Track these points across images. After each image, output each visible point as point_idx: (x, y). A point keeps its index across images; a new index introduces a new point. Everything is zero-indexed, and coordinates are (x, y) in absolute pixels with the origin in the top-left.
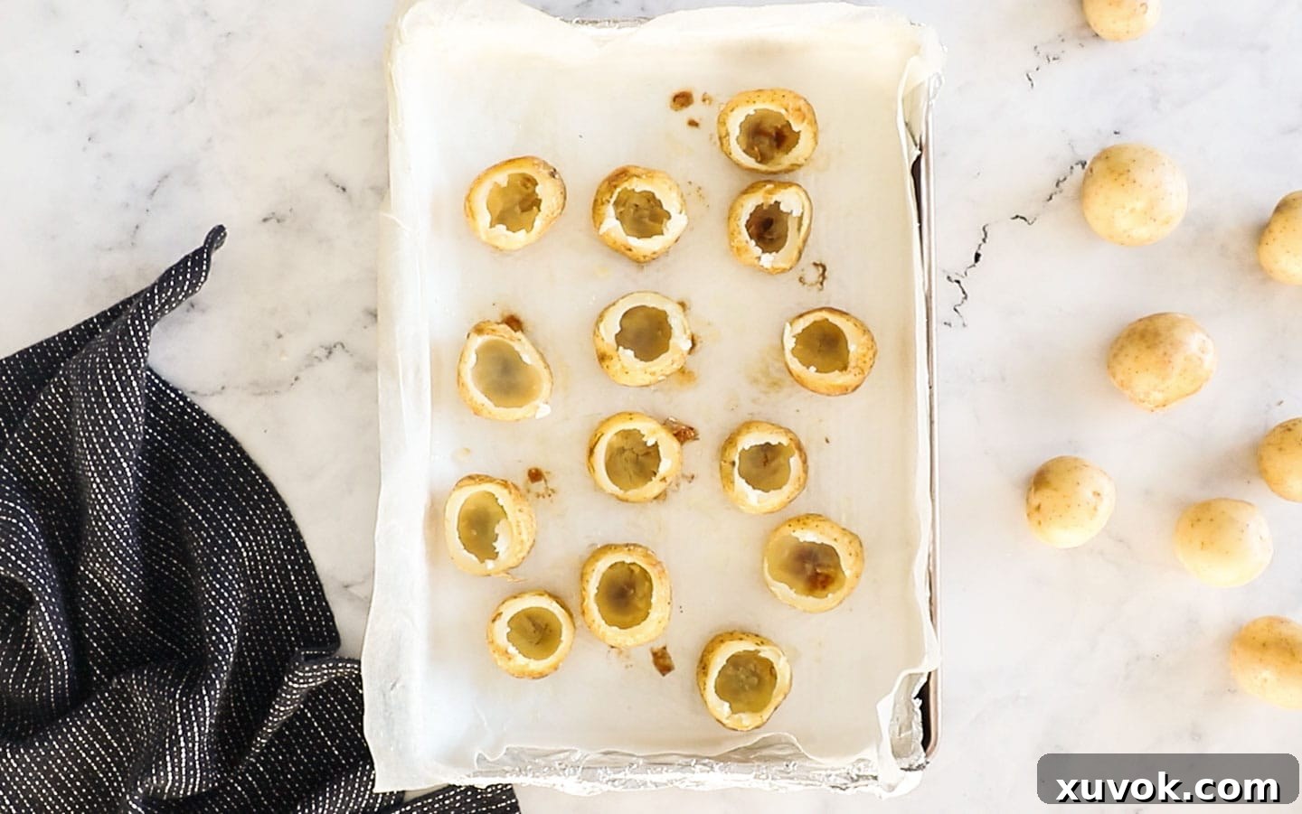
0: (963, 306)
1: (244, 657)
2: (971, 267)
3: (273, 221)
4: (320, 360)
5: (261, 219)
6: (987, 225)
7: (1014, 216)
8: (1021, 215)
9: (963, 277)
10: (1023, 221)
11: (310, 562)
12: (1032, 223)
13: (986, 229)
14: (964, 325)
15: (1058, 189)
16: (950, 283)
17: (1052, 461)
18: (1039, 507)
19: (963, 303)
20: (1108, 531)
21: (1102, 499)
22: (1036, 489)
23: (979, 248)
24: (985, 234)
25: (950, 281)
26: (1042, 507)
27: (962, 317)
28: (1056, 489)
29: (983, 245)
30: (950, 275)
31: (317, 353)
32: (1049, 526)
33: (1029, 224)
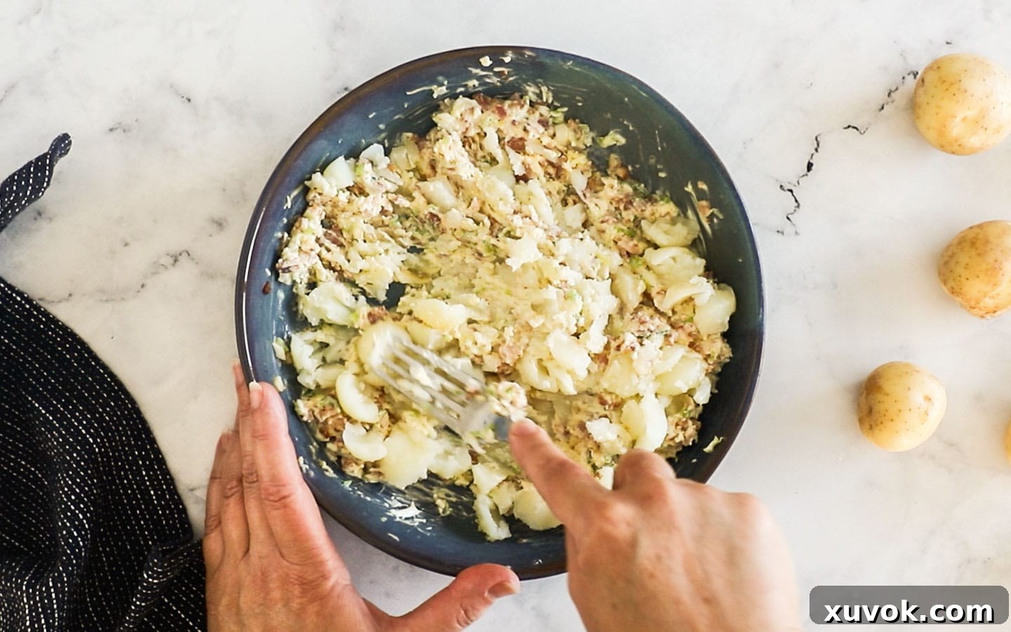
0: (796, 214)
1: (100, 553)
2: (803, 176)
3: (120, 131)
4: (166, 268)
5: (107, 129)
6: (819, 135)
7: (846, 126)
8: (852, 125)
9: (795, 186)
10: (855, 130)
11: (160, 456)
12: (864, 132)
13: (818, 139)
14: (796, 233)
15: (889, 99)
16: (782, 192)
17: (883, 366)
18: (870, 411)
19: (795, 211)
20: (937, 435)
21: (932, 403)
22: (868, 394)
23: (812, 158)
24: (818, 145)
25: (783, 189)
26: (874, 411)
27: (794, 225)
28: (887, 395)
29: (816, 154)
30: (783, 184)
31: (163, 261)
32: (880, 430)
33: (861, 133)
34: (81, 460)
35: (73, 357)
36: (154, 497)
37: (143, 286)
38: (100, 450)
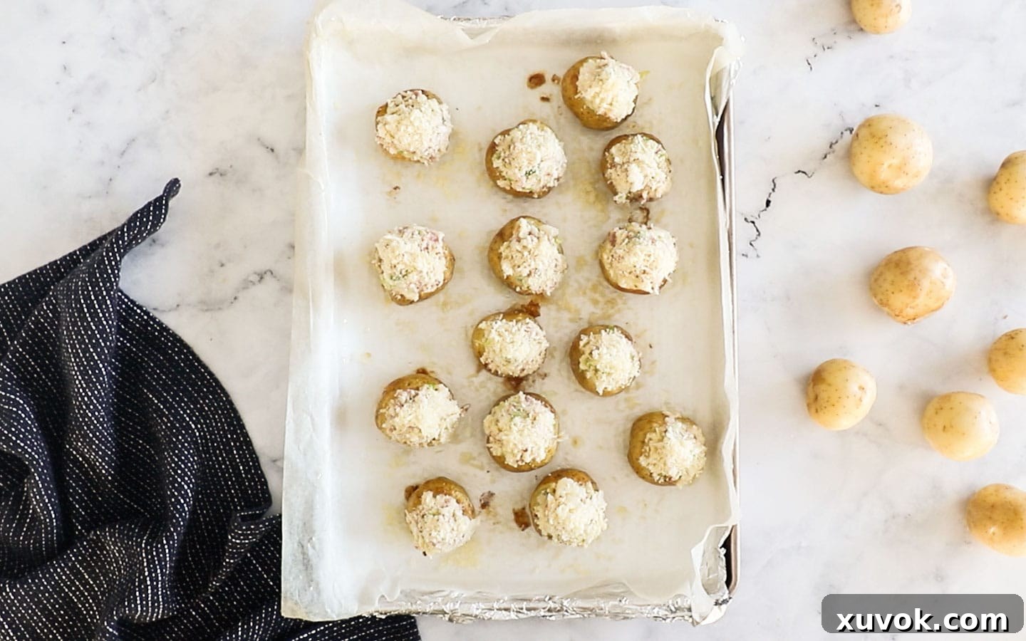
0: (757, 241)
1: (198, 514)
2: (763, 211)
4: (254, 284)
5: (208, 173)
6: (776, 178)
7: (797, 171)
8: (802, 170)
9: (757, 218)
10: (804, 174)
11: (248, 439)
12: (812, 176)
13: (775, 181)
14: (757, 256)
15: (831, 150)
16: (747, 223)
17: (826, 362)
18: (816, 398)
19: (757, 238)
20: (870, 417)
21: (865, 392)
22: (814, 385)
23: (769, 196)
24: (775, 185)
25: (747, 221)
26: (819, 398)
28: (830, 385)
29: (773, 194)
30: (747, 218)
31: (251, 278)
32: (824, 413)
33: (808, 177)
34: (185, 442)
35: (180, 358)
36: (243, 472)
37: (235, 298)
38: (200, 434)
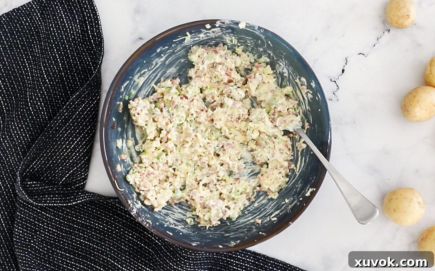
0: (337, 92)
2: (340, 75)
6: (347, 57)
7: (359, 53)
8: (361, 53)
9: (337, 79)
10: (363, 55)
12: (367, 56)
13: (347, 59)
14: (337, 100)
15: (378, 42)
16: (332, 82)
19: (337, 90)
23: (344, 67)
24: (347, 61)
27: (336, 96)
29: (346, 66)
30: (332, 79)
33: (365, 57)
